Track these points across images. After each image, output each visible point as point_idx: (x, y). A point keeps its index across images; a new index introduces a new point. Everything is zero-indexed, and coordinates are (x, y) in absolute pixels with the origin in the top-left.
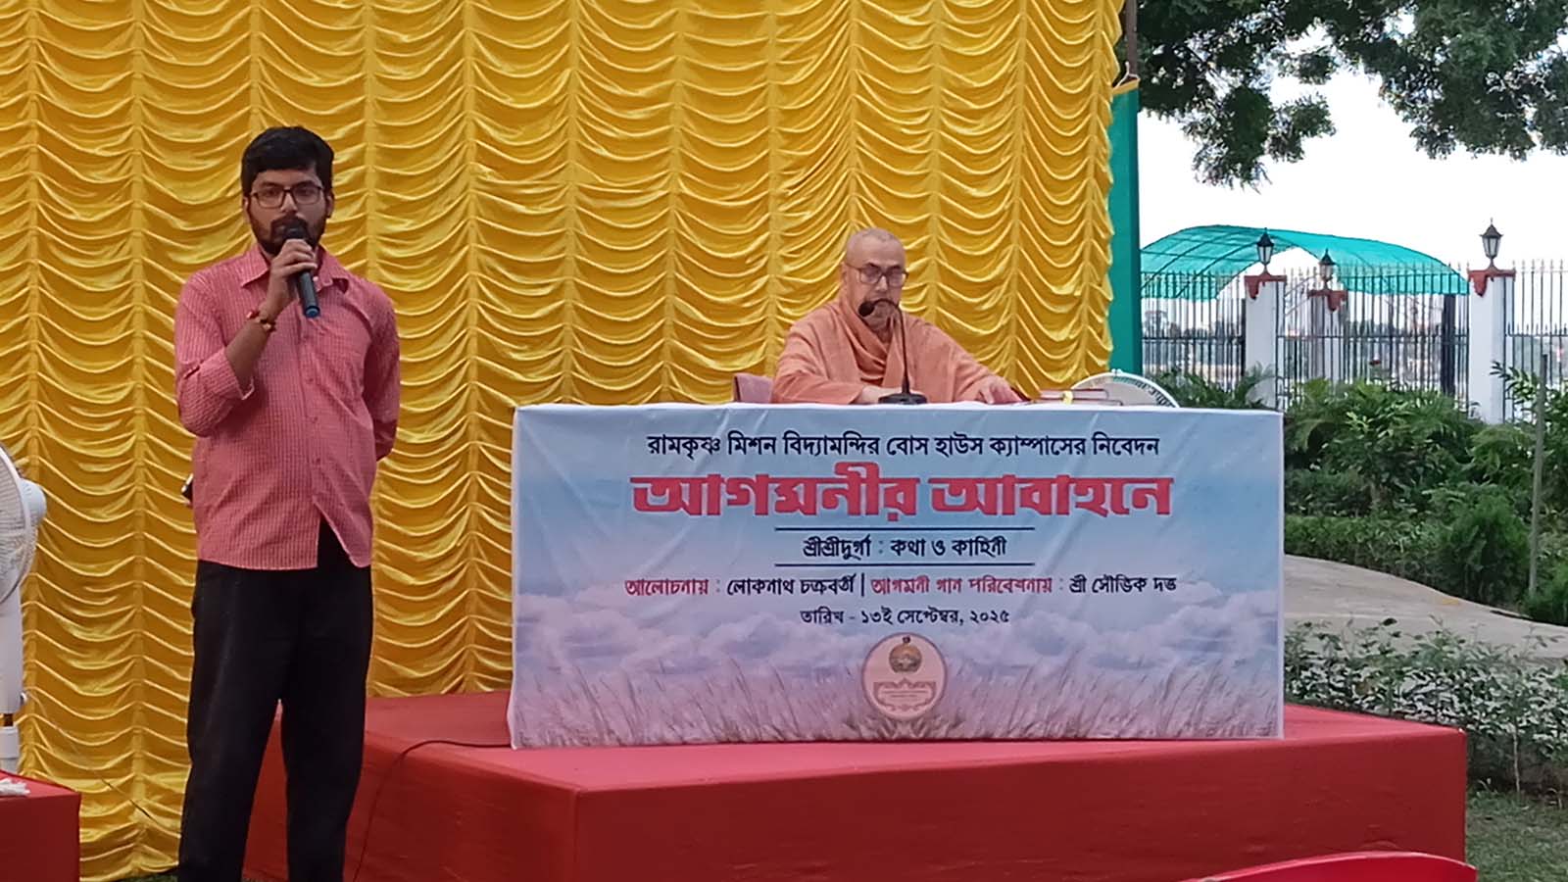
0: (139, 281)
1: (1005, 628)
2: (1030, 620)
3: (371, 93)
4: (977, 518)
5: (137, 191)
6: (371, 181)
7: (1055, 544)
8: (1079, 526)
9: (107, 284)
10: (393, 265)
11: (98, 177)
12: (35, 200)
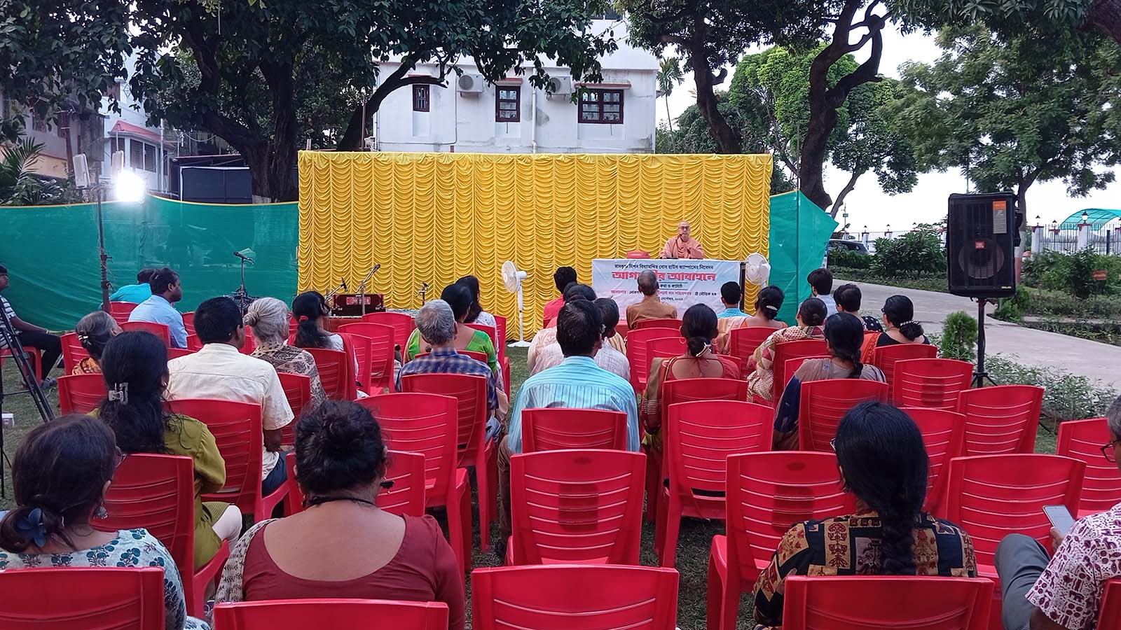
0: (554, 236)
1: (682, 301)
2: (686, 301)
3: (598, 201)
4: (677, 281)
5: (554, 220)
6: (598, 217)
7: (692, 286)
8: (697, 282)
9: (549, 237)
10: (601, 233)
11: (547, 218)
12: (535, 222)
